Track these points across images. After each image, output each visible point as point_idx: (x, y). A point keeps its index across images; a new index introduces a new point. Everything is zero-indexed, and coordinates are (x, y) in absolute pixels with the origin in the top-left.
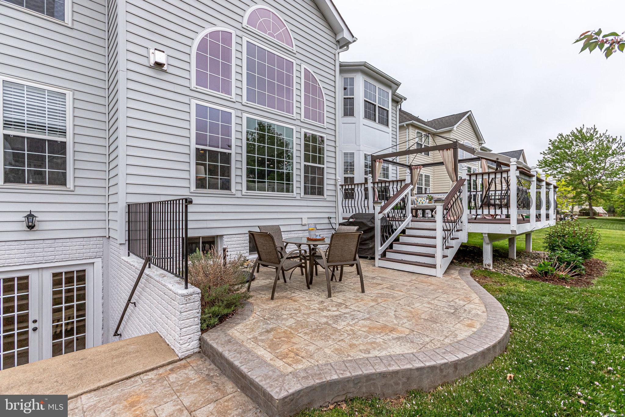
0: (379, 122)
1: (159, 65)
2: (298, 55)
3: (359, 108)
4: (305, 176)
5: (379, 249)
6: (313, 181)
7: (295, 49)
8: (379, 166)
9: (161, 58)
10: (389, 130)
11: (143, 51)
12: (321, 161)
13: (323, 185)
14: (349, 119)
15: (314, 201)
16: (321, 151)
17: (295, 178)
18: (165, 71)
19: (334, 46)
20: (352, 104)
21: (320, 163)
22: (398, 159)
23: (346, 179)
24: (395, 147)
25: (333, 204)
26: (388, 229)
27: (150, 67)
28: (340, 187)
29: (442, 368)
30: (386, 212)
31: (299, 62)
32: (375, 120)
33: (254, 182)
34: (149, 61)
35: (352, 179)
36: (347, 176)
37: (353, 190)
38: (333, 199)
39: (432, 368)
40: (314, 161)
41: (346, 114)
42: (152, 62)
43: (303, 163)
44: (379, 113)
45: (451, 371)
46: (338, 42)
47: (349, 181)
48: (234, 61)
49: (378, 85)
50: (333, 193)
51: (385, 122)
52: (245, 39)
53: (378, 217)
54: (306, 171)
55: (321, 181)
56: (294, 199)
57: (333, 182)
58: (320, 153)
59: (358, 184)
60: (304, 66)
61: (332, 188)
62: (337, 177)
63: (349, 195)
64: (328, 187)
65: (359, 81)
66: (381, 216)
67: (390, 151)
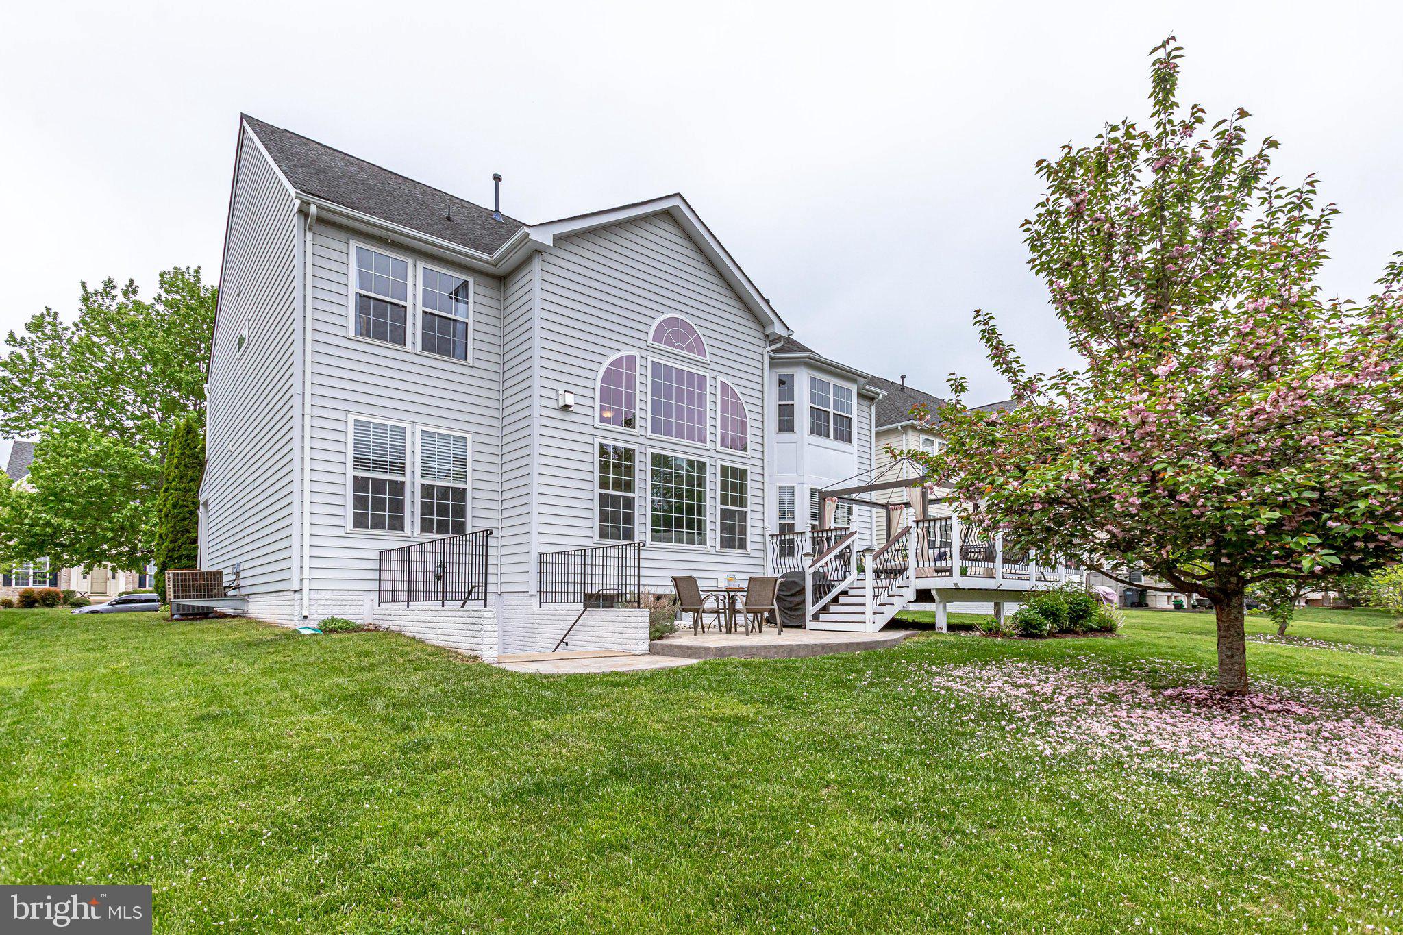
0: (836, 438)
1: (566, 407)
2: (713, 366)
3: (803, 419)
4: (722, 524)
5: (810, 609)
6: (732, 530)
7: (709, 358)
8: (830, 506)
9: (570, 399)
10: (854, 448)
11: (552, 394)
12: (743, 502)
13: (746, 535)
14: (786, 436)
15: (733, 558)
16: (743, 489)
17: (709, 526)
18: (572, 411)
19: (762, 343)
20: (791, 414)
21: (741, 506)
22: (873, 496)
23: (782, 527)
24: (868, 474)
25: (760, 562)
26: (822, 588)
27: (559, 409)
28: (770, 538)
29: (813, 646)
30: (818, 565)
31: (714, 374)
32: (828, 436)
33: (660, 531)
34: (558, 403)
35: (791, 526)
36: (783, 522)
37: (791, 542)
38: (760, 554)
39: (807, 646)
40: (734, 503)
41: (781, 430)
42: (561, 403)
43: (719, 506)
44: (835, 423)
45: (820, 649)
46: (767, 336)
47: (787, 529)
48: (638, 387)
49: (833, 381)
50: (760, 547)
51: (844, 435)
52: (650, 359)
53: (809, 572)
54: (723, 517)
55: (743, 531)
56: (707, 553)
57: (759, 531)
58: (741, 492)
59: (797, 534)
60: (720, 378)
61: (759, 539)
62: (766, 524)
63: (786, 550)
64: (752, 537)
65: (802, 380)
66: (812, 570)
67: (854, 483)
